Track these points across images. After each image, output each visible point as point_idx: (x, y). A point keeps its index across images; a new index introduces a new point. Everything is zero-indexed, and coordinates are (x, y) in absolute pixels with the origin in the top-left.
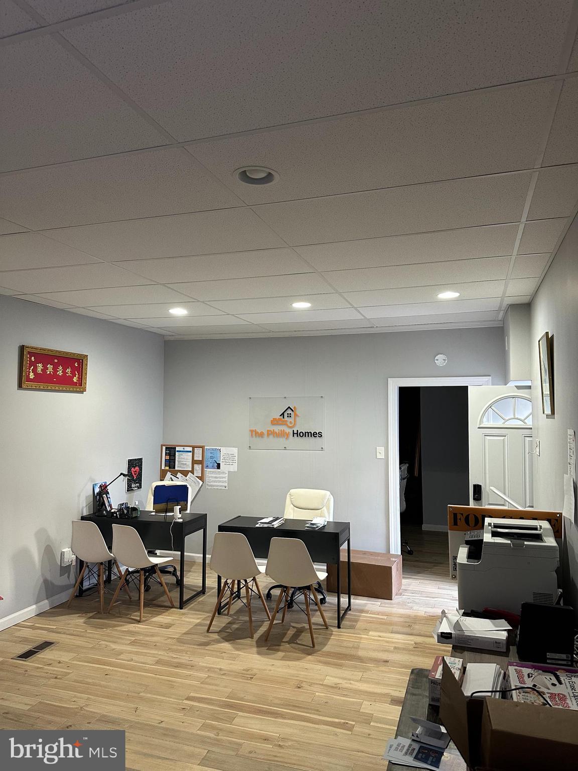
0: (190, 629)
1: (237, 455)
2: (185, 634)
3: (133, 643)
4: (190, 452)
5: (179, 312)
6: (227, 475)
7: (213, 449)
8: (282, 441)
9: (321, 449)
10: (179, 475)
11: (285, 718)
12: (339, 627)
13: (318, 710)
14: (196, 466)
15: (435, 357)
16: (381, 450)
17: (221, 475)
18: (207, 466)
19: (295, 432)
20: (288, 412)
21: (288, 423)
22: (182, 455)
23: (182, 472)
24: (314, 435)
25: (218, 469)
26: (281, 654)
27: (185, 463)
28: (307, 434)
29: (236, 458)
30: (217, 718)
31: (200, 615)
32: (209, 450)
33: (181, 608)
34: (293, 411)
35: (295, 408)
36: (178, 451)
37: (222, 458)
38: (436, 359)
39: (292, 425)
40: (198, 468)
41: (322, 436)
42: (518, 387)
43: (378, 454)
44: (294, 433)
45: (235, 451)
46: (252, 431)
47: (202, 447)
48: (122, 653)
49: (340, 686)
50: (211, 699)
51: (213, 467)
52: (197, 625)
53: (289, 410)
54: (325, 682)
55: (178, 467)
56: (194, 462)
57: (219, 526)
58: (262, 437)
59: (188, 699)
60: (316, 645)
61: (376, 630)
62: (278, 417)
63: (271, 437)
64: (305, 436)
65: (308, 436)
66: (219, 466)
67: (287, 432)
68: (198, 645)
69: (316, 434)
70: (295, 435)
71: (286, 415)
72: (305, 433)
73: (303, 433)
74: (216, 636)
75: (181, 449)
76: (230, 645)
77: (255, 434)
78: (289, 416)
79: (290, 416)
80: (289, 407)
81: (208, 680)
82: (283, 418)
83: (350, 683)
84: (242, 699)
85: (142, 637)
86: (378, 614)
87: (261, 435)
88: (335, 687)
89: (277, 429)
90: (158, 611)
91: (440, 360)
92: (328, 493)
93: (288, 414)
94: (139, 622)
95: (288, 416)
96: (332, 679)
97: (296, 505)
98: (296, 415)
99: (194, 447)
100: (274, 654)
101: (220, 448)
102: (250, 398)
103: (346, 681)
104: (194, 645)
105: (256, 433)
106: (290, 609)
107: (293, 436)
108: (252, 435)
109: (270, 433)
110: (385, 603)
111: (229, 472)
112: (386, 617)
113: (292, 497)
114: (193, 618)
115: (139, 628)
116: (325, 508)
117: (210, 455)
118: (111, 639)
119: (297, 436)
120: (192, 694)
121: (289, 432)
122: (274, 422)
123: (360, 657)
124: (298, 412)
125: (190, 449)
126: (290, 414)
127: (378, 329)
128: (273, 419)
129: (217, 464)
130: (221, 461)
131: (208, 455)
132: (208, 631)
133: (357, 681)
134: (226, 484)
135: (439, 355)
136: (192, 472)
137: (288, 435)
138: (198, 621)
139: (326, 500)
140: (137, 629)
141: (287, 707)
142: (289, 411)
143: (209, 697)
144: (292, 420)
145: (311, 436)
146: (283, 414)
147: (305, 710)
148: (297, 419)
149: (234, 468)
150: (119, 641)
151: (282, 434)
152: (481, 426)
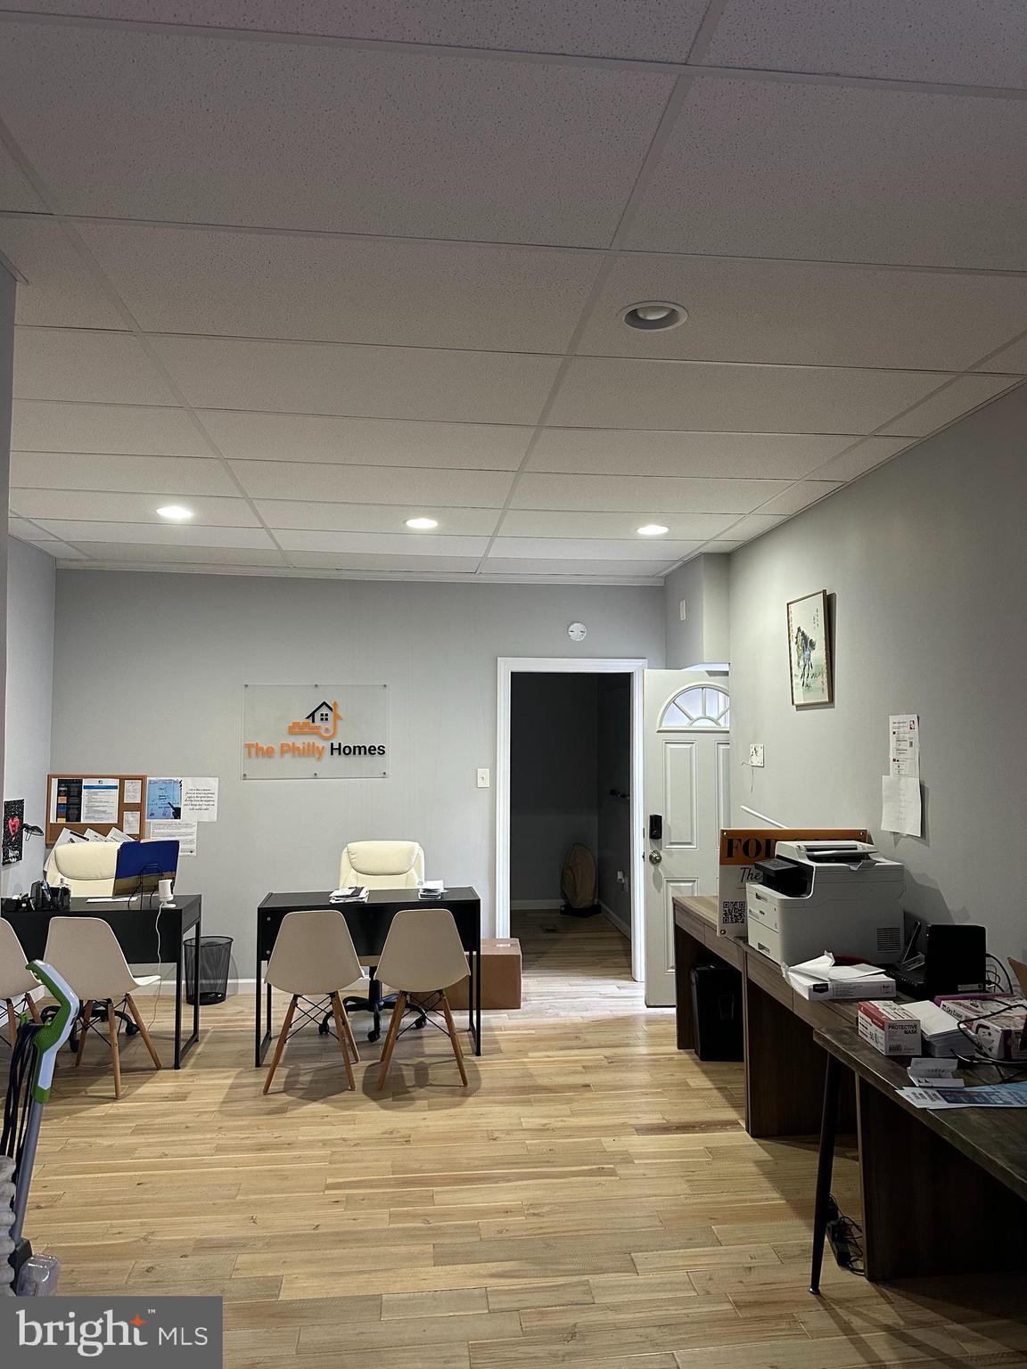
0: (227, 1095)
1: (216, 792)
2: (224, 1102)
3: (137, 1131)
4: (115, 787)
5: (176, 513)
6: (195, 829)
7: (164, 782)
8: (309, 764)
9: (382, 775)
10: (89, 833)
11: (509, 1181)
12: (478, 1054)
13: (548, 1162)
14: (128, 815)
15: (569, 627)
16: (484, 773)
17: (183, 830)
18: (152, 814)
19: (336, 746)
20: (322, 712)
21: (322, 731)
22: (96, 794)
23: (95, 827)
24: (371, 751)
25: (175, 818)
26: (419, 1103)
27: (102, 809)
28: (357, 749)
29: (215, 798)
30: (404, 1202)
31: (223, 1072)
32: (155, 782)
33: (177, 1067)
34: (331, 709)
35: (335, 704)
36: (86, 787)
37: (184, 798)
38: (571, 629)
39: (332, 732)
40: (131, 819)
41: (384, 752)
42: (711, 673)
43: (480, 780)
44: (332, 749)
45: (213, 783)
46: (249, 746)
47: (142, 779)
48: (136, 1149)
49: (551, 1126)
50: (370, 1181)
51: (164, 814)
52: (232, 1087)
53: (324, 707)
54: (524, 1126)
55: (87, 818)
56: (123, 807)
57: (258, 909)
58: (270, 757)
59: (329, 1187)
60: (468, 1082)
61: (536, 1049)
62: (301, 719)
63: (288, 756)
64: (354, 753)
65: (360, 753)
66: (177, 813)
67: (321, 747)
68: (264, 1114)
69: (375, 749)
70: (336, 753)
71: (317, 717)
72: (355, 747)
73: (350, 749)
74: (285, 1098)
75: (95, 782)
76: (324, 1105)
77: (254, 750)
78: (324, 718)
79: (327, 719)
80: (324, 703)
81: (335, 1157)
82: (313, 721)
83: (562, 1121)
84: (420, 1171)
85: (146, 1120)
86: (518, 1029)
87: (269, 753)
88: (543, 1129)
89: (300, 741)
90: (141, 1078)
91: (576, 631)
92: (417, 844)
93: (322, 715)
94: (115, 1099)
95: (322, 719)
96: (532, 1120)
97: (358, 867)
98: (337, 717)
99: (122, 779)
100: (410, 1105)
101: (180, 779)
102: (247, 686)
103: (553, 1120)
104: (260, 1115)
105: (259, 749)
106: (375, 1042)
107: (332, 754)
108: (249, 753)
109: (285, 749)
110: (513, 1014)
111: (198, 823)
112: (533, 1032)
113: (353, 856)
114: (218, 1079)
115: (124, 1107)
116: (413, 870)
117: (160, 793)
118: (88, 1133)
119: (340, 754)
120: (330, 1181)
121: (323, 747)
122: (295, 729)
123: (546, 1086)
124: (340, 712)
125: (116, 782)
126: (327, 715)
127: (481, 576)
128: (294, 723)
129: (174, 809)
130: (183, 802)
131: (154, 793)
132: (266, 1091)
133: (569, 1116)
134: (194, 847)
135: (575, 625)
136: (119, 826)
137: (321, 752)
138: (230, 1081)
139: (415, 856)
140: (122, 1111)
141: (499, 1167)
142: (324, 710)
143: (362, 1178)
144: (329, 725)
145: (365, 753)
146: (312, 715)
147: (533, 1165)
148: (339, 723)
149: (211, 815)
150: (104, 1132)
151: (311, 751)
152: (661, 729)
